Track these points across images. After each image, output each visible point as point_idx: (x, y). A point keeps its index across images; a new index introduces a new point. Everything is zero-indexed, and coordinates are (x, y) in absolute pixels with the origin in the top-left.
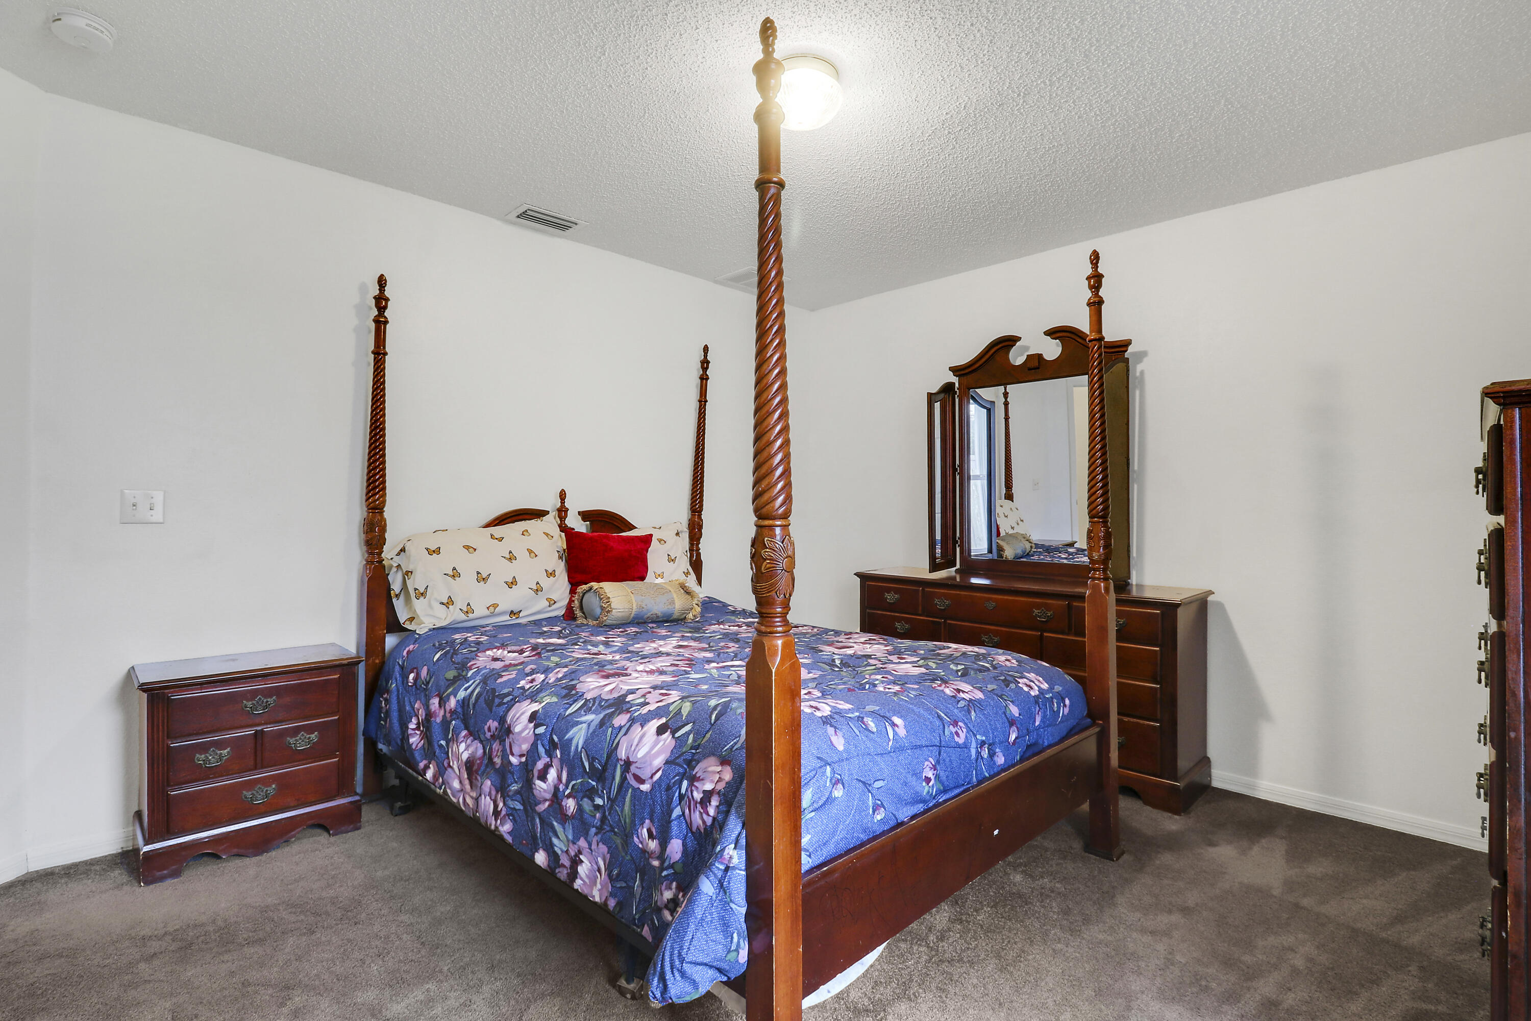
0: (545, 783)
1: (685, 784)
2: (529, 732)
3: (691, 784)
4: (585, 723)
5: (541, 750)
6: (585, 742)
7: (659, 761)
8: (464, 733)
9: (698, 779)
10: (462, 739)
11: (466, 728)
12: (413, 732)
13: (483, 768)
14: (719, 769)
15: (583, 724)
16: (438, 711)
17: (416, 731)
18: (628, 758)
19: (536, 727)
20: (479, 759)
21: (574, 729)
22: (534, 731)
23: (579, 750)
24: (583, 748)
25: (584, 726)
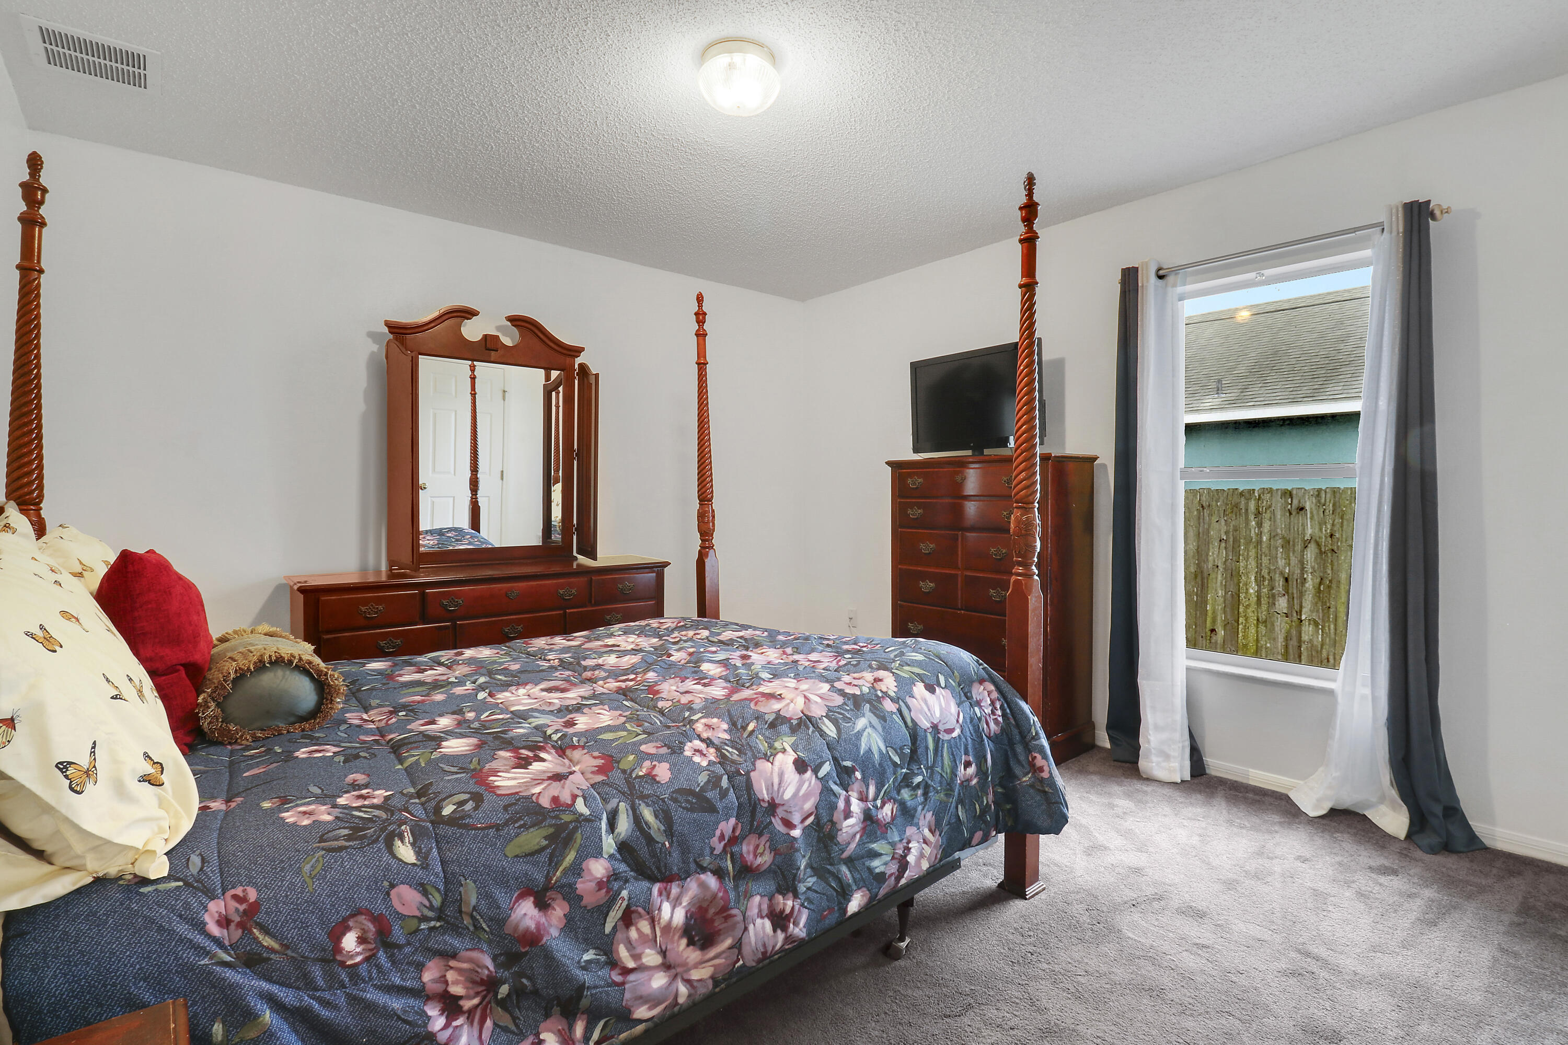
0: (852, 817)
1: (977, 709)
2: (810, 783)
3: (980, 707)
4: (866, 728)
5: (836, 788)
6: (885, 742)
7: (953, 708)
8: (656, 888)
9: (981, 701)
10: (659, 900)
11: (653, 879)
12: (450, 1030)
13: (732, 895)
14: (982, 687)
15: (867, 730)
16: (543, 920)
17: (455, 1024)
18: (932, 723)
19: (816, 771)
20: (719, 890)
21: (863, 739)
22: (817, 777)
23: (884, 752)
24: (887, 747)
25: (869, 730)
